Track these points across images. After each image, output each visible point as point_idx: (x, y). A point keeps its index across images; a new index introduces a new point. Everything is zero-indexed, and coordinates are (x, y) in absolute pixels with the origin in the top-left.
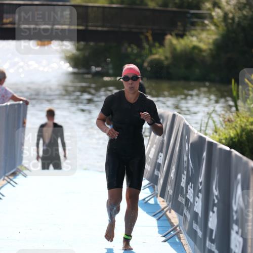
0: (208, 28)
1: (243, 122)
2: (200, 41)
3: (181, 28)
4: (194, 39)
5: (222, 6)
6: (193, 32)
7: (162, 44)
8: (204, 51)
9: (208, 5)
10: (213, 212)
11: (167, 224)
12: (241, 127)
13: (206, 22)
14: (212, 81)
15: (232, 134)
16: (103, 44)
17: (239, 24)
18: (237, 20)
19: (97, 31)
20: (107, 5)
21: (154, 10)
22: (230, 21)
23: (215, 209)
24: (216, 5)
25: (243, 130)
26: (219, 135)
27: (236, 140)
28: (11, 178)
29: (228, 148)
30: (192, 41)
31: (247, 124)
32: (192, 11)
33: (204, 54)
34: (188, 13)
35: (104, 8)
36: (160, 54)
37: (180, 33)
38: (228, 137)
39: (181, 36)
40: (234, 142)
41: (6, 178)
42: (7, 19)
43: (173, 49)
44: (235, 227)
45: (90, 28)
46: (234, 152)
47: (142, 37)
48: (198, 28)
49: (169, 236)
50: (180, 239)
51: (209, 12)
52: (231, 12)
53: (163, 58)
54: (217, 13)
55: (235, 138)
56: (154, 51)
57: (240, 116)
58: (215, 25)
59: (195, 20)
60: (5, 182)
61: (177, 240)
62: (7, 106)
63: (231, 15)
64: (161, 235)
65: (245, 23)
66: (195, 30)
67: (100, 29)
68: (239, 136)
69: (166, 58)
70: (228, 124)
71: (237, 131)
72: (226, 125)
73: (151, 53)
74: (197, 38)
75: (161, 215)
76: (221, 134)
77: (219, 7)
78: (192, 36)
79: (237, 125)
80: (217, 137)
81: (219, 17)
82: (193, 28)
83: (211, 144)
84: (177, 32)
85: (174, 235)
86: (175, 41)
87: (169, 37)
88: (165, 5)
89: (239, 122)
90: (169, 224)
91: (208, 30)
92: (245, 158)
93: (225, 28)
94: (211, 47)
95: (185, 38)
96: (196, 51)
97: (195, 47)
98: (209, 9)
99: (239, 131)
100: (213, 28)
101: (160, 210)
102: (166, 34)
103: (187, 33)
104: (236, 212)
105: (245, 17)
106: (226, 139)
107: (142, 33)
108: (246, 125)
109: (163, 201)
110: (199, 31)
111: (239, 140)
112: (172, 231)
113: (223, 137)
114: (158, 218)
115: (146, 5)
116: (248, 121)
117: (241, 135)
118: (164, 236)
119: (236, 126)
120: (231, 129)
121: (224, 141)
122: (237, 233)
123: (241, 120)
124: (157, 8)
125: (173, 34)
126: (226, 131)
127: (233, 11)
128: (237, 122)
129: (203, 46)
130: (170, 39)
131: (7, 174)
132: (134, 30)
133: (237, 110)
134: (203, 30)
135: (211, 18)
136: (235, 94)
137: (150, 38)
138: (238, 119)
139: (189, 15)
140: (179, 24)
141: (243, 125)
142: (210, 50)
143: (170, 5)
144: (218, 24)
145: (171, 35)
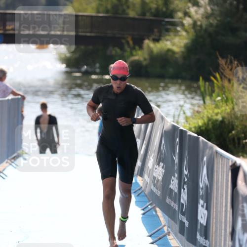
0: (180, 33)
1: (210, 113)
2: (174, 44)
3: (157, 34)
4: (168, 43)
5: (191, 15)
6: (167, 37)
7: (141, 47)
8: (177, 53)
9: (180, 14)
10: (184, 189)
11: (145, 199)
12: (208, 117)
13: (179, 28)
14: (183, 79)
15: (200, 123)
16: (91, 47)
17: (206, 30)
18: (204, 26)
19: (86, 36)
20: (94, 14)
21: (134, 19)
22: (198, 28)
23: (185, 186)
24: (187, 14)
25: (209, 120)
26: (190, 124)
27: (204, 128)
28: (13, 160)
29: (196, 135)
30: (166, 45)
31: (213, 114)
32: (167, 20)
33: (177, 56)
34: (163, 21)
35: (92, 17)
36: (139, 56)
37: (156, 38)
38: (197, 125)
39: (157, 40)
40: (201, 131)
41: (9, 161)
42: (10, 26)
43: (151, 52)
44: (201, 202)
45: (80, 34)
46: (201, 138)
47: (124, 41)
48: (172, 34)
49: (147, 210)
50: (156, 212)
51: (181, 20)
52: (199, 20)
53: (142, 59)
54: (187, 21)
55: (203, 126)
56: (134, 53)
57: (207, 108)
58: (186, 31)
59: (169, 27)
60: (8, 164)
61: (154, 213)
62: (8, 100)
63: (199, 23)
64: (140, 209)
65: (211, 29)
66: (169, 35)
67: (88, 34)
68: (206, 125)
69: (145, 59)
70: (197, 114)
71: (204, 121)
72: (195, 116)
73: (132, 55)
74: (171, 42)
75: (140, 192)
76: (191, 123)
77: (190, 16)
78: (167, 40)
79: (205, 116)
80: (188, 125)
81: (189, 25)
82: (167, 33)
83: (182, 131)
84: (153, 37)
85: (151, 209)
86: (152, 45)
87: (147, 42)
88: (144, 14)
89: (206, 113)
90: (147, 199)
91: (180, 36)
92: (210, 144)
93: (194, 34)
94: (183, 50)
95: (161, 42)
96: (170, 53)
97: (169, 50)
98: (181, 18)
99: (206, 120)
100: (184, 33)
101: (139, 188)
102: (144, 39)
103: (162, 38)
104: (202, 189)
105: (211, 25)
106: (195, 127)
107: (124, 38)
108: (212, 116)
109: (142, 180)
110: (173, 36)
111: (206, 129)
112: (149, 205)
113: (192, 126)
114: (138, 194)
115: (127, 14)
116: (213, 112)
117: (208, 124)
118: (143, 210)
119: (203, 116)
120: (199, 119)
121: (193, 129)
122: (203, 206)
123: (208, 112)
124: (137, 17)
125: (151, 38)
126: (195, 121)
127: (201, 19)
128: (204, 113)
129: (176, 49)
130: (148, 43)
131: (10, 158)
132: (117, 36)
133: (204, 102)
134: (175, 35)
135: (183, 25)
136: (202, 89)
137: (131, 42)
138: (205, 111)
139: (164, 23)
140: (156, 30)
141: (210, 116)
142: (182, 52)
143: (148, 14)
144: (189, 31)
145: (149, 39)
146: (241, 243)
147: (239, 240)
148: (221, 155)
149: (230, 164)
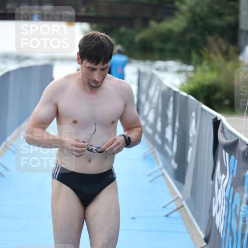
83: (175, 92)
146: (220, 182)
147: (218, 181)
148: (206, 111)
149: (213, 118)
